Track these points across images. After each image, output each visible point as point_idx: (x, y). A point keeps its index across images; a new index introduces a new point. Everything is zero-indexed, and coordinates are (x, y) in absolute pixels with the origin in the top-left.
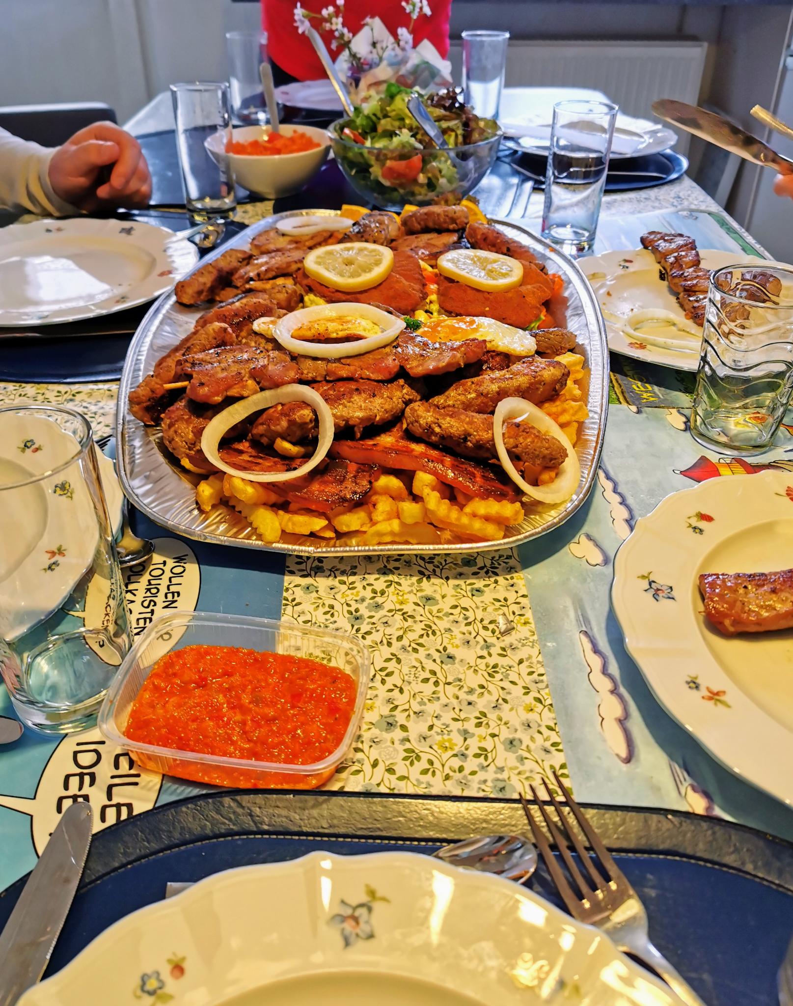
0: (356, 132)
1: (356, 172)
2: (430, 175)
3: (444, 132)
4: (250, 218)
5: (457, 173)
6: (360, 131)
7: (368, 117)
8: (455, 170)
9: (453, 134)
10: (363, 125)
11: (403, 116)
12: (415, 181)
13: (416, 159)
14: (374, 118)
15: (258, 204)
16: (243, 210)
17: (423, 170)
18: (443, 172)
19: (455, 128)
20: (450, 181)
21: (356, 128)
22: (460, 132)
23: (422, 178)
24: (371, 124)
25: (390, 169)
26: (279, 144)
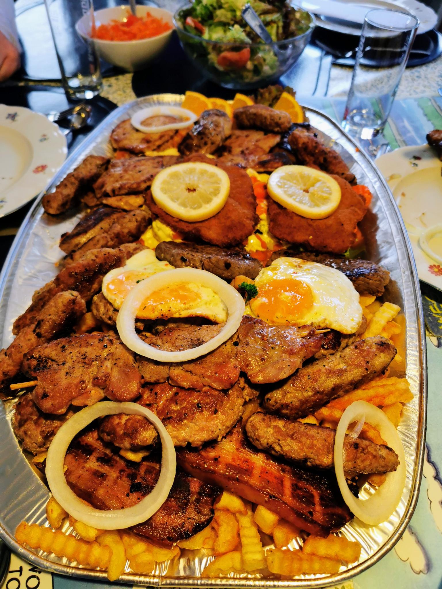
0: (196, 20)
1: (197, 57)
2: (256, 63)
3: (268, 24)
4: (114, 93)
5: (278, 61)
6: (200, 19)
7: (206, 7)
8: (276, 58)
9: (275, 26)
10: (202, 14)
11: (235, 8)
12: (244, 68)
13: (246, 51)
14: (211, 8)
15: (120, 77)
16: (108, 83)
17: (251, 59)
18: (267, 61)
19: (277, 20)
20: (272, 68)
21: (196, 17)
22: (281, 24)
23: (249, 65)
24: (208, 12)
25: (225, 58)
26: (134, 28)
